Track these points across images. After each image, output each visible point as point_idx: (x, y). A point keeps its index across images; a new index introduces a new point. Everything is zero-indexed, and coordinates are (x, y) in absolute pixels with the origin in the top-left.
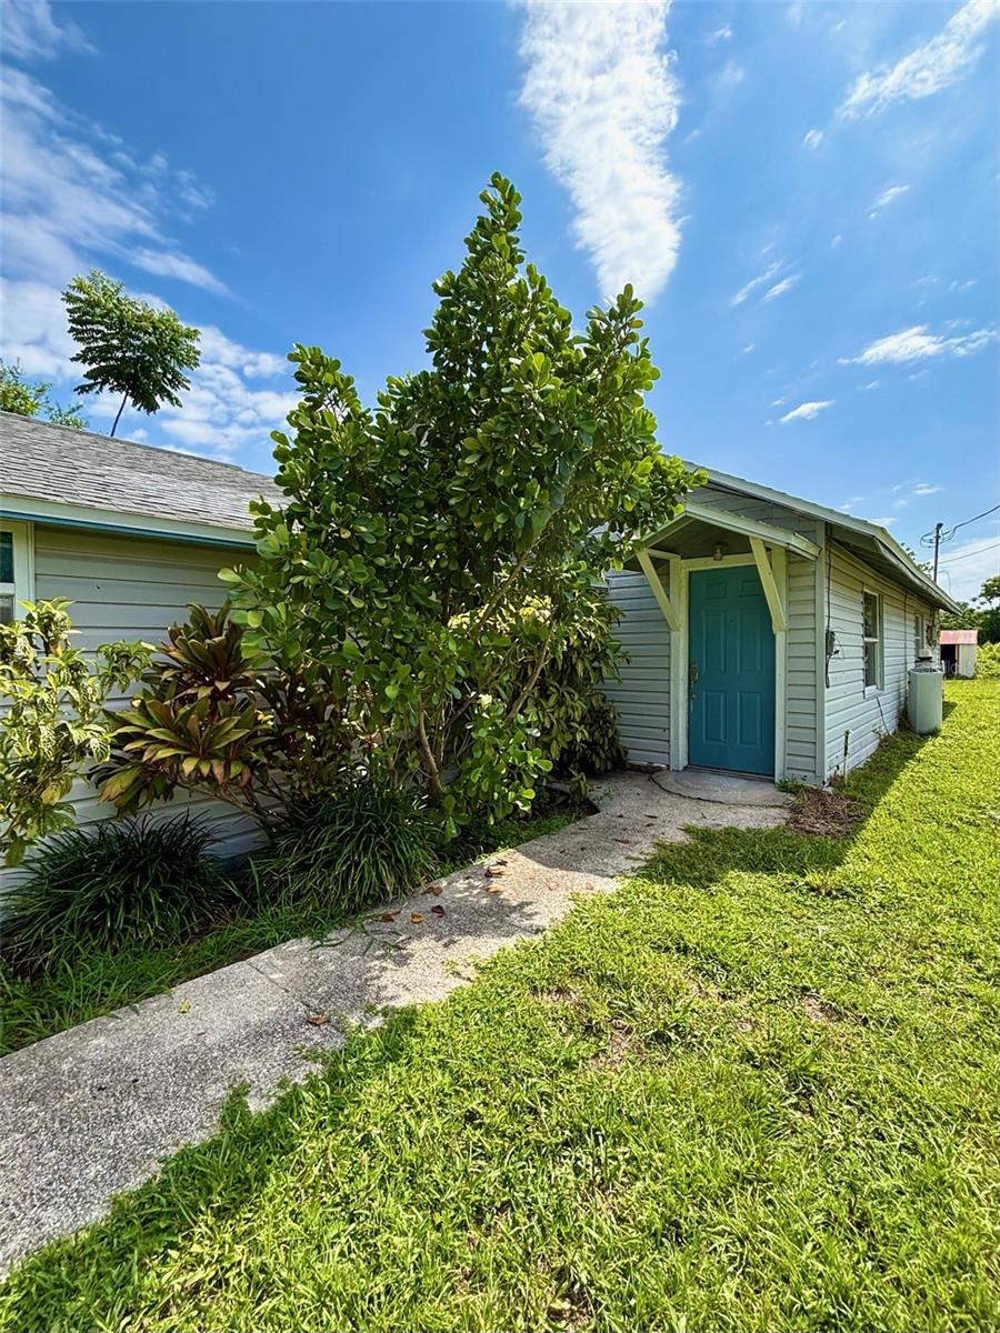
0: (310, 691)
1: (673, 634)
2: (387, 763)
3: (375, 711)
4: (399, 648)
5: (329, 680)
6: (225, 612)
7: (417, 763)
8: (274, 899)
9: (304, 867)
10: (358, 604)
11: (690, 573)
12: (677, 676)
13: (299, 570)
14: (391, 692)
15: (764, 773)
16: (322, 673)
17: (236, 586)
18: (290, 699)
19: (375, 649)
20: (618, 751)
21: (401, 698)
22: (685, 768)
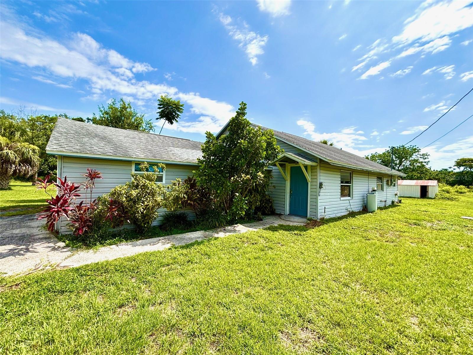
0: (205, 191)
1: (286, 182)
2: (218, 205)
3: (216, 195)
4: (220, 184)
5: (209, 189)
6: (193, 177)
7: (223, 205)
8: (198, 225)
9: (203, 221)
10: (214, 177)
11: (291, 167)
12: (287, 191)
13: (206, 172)
14: (218, 192)
15: (306, 216)
16: (208, 188)
17: (195, 173)
18: (201, 193)
19: (217, 184)
20: (272, 209)
21: (220, 193)
22: (288, 214)
